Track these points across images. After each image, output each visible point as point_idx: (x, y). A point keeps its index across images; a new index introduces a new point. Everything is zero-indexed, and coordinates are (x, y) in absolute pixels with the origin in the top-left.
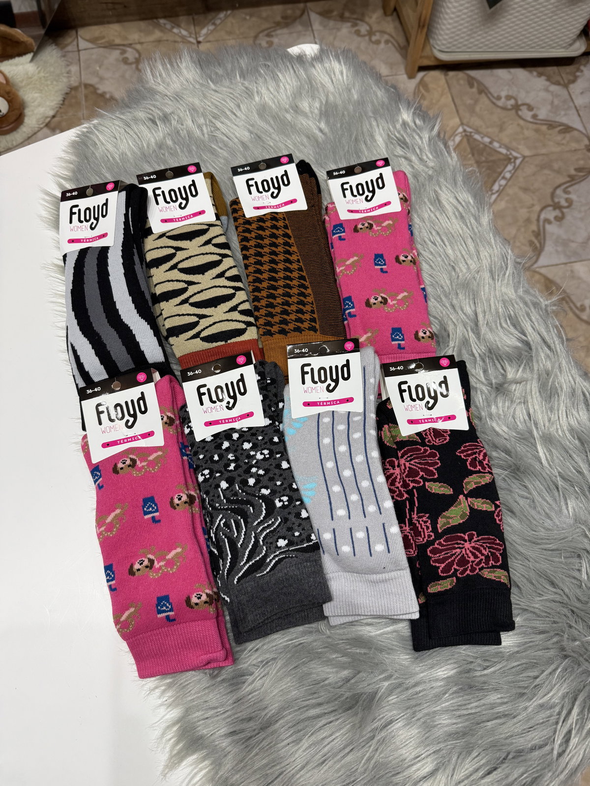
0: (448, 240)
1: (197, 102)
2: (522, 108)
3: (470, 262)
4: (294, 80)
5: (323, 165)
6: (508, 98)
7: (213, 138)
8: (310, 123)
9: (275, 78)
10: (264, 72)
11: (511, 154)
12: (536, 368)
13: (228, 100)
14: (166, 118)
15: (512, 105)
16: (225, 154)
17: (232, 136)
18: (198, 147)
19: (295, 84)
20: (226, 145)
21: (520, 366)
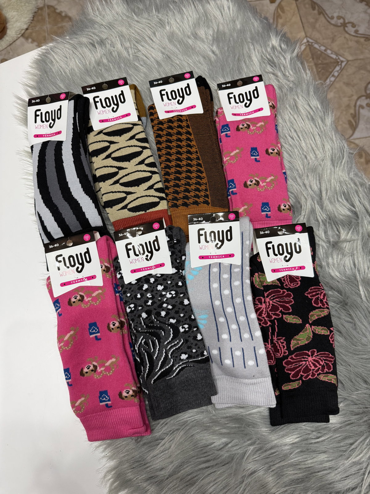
0: (303, 135)
1: (124, 30)
2: (347, 25)
3: (317, 152)
4: (194, 13)
5: (215, 79)
6: (339, 18)
7: (137, 58)
8: (205, 46)
9: (180, 12)
10: (173, 7)
11: (339, 58)
12: (361, 232)
13: (147, 29)
14: (102, 43)
15: (341, 23)
16: (145, 70)
17: (150, 56)
18: (125, 65)
19: (195, 16)
20: (145, 63)
21: (350, 230)
